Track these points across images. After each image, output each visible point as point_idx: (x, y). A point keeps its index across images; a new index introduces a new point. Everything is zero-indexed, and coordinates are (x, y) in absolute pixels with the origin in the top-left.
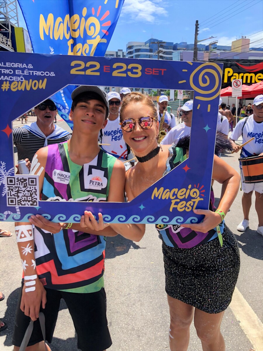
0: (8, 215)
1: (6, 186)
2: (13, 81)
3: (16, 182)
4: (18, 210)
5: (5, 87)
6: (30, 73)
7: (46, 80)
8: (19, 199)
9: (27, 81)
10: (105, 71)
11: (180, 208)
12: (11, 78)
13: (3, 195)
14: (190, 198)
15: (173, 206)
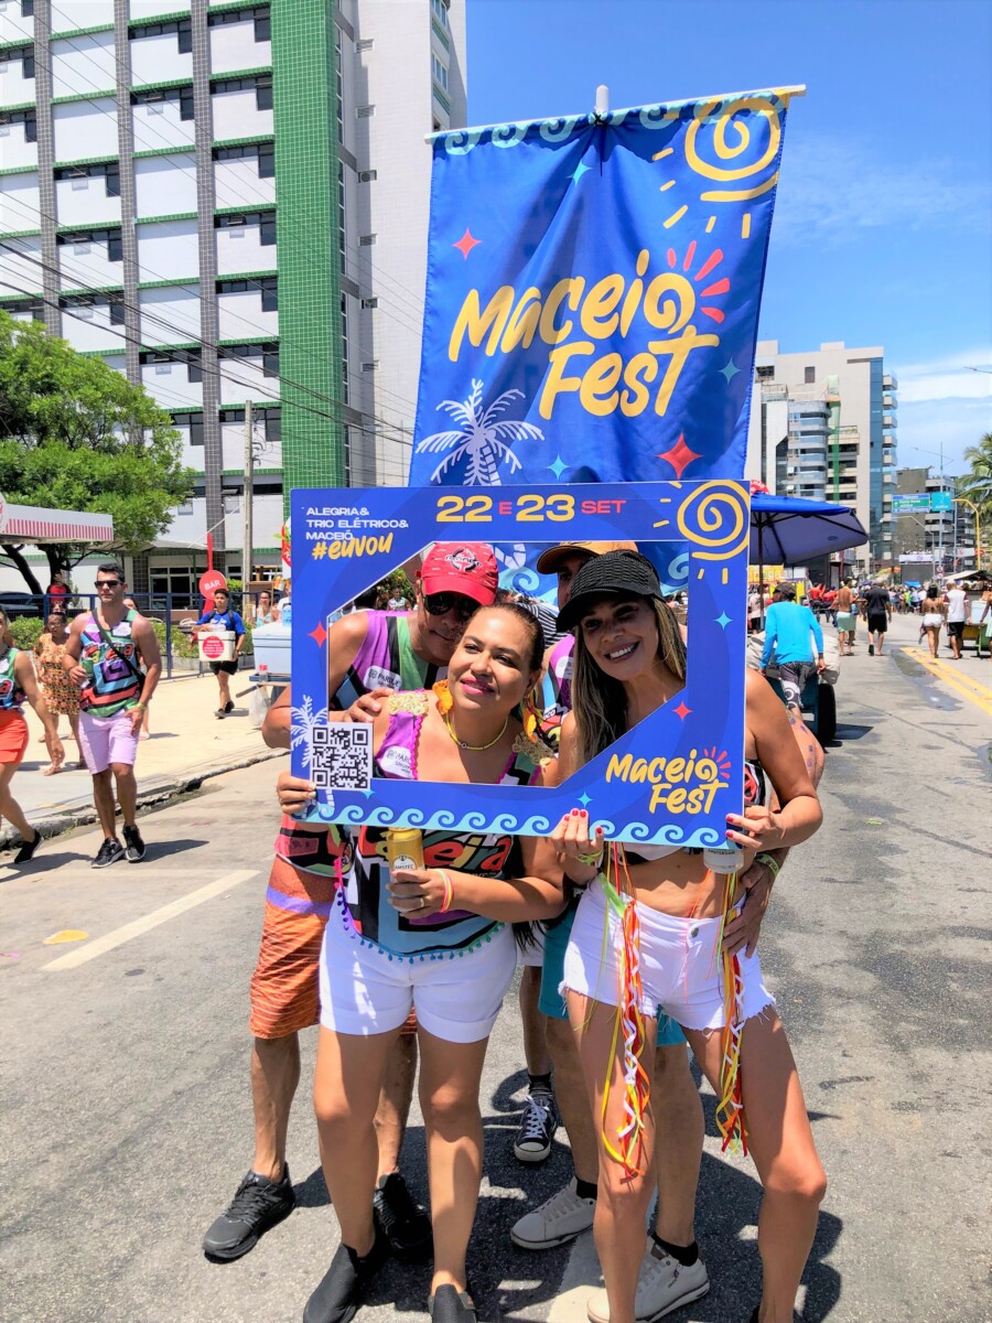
1: (311, 745)
2: (333, 541)
3: (330, 738)
4: (330, 797)
5: (318, 552)
6: (362, 524)
7: (391, 535)
8: (333, 774)
9: (358, 540)
10: (501, 513)
11: (674, 803)
12: (330, 536)
14: (695, 782)
15: (655, 800)
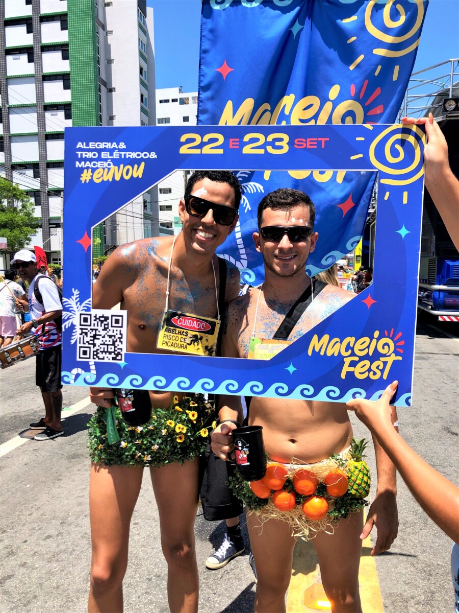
0: (77, 376)
1: (78, 327)
2: (97, 168)
3: (93, 322)
4: (93, 367)
5: (85, 177)
6: (121, 155)
7: (143, 164)
8: (95, 349)
9: (117, 167)
10: (231, 147)
11: (360, 372)
12: (94, 164)
13: (73, 342)
14: (377, 355)
15: (346, 369)
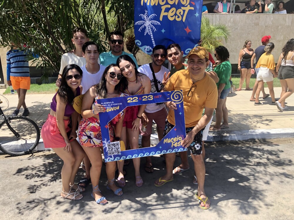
0: (109, 159)
1: (107, 147)
3: (111, 146)
4: (113, 156)
6: (113, 105)
7: (119, 106)
8: (113, 152)
9: (112, 108)
10: (140, 100)
11: (176, 145)
13: (107, 151)
14: (179, 141)
15: (172, 145)
